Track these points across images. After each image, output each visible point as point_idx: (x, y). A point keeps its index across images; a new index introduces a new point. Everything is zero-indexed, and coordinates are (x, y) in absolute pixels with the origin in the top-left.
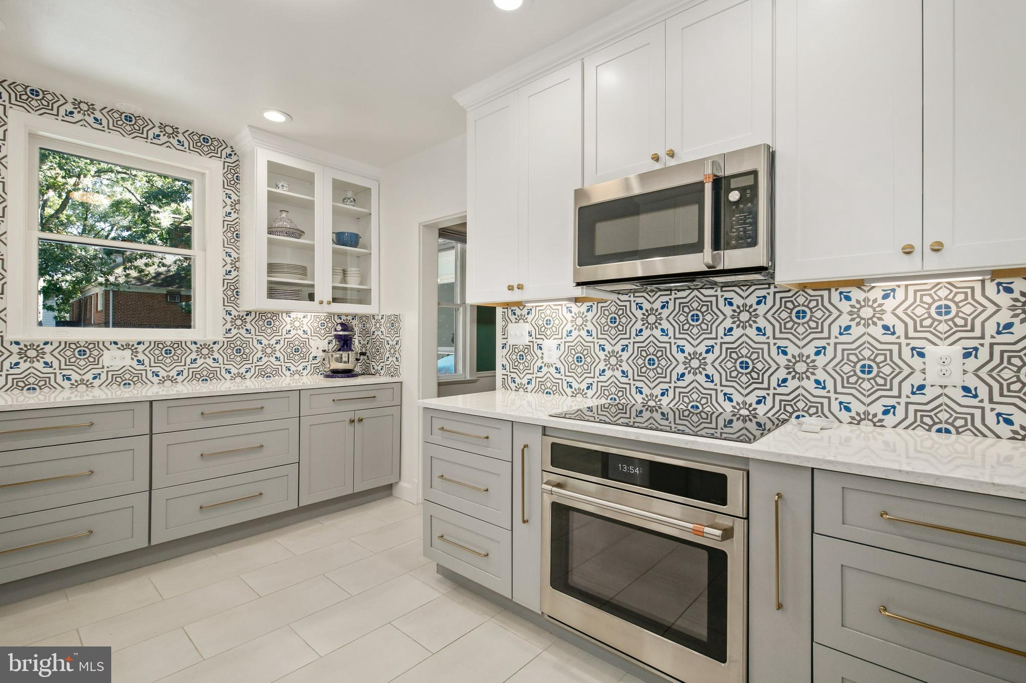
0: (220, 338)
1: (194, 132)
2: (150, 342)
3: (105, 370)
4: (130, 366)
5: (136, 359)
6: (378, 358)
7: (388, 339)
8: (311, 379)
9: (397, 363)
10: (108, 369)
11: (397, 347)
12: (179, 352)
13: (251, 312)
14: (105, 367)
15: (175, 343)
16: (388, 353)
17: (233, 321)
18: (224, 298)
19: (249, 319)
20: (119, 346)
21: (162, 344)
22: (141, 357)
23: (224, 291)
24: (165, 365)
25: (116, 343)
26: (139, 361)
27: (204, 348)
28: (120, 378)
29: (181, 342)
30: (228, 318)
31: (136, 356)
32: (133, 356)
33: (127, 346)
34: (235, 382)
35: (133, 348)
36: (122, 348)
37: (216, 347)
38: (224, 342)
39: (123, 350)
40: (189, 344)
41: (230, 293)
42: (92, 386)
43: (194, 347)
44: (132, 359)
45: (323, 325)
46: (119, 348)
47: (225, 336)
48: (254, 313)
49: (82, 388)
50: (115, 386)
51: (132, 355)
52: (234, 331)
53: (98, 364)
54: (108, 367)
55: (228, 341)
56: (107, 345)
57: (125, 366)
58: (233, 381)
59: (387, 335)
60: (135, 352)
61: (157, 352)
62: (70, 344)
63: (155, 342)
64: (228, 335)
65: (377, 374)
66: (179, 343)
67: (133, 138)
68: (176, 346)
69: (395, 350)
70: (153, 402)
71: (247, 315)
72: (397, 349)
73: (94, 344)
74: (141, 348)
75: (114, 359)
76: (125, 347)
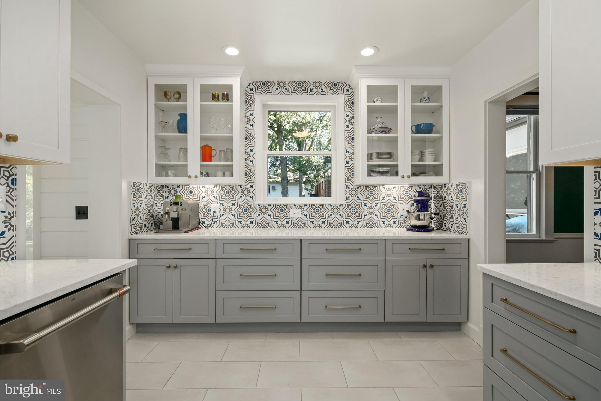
0: (343, 203)
1: (328, 82)
2: (309, 205)
3: (291, 219)
4: (301, 218)
5: (303, 214)
6: (448, 218)
7: (457, 203)
8: (398, 230)
9: (465, 223)
10: (292, 219)
11: (465, 209)
13: (360, 186)
14: (291, 218)
16: (457, 214)
17: (350, 192)
18: (345, 178)
19: (359, 190)
20: (296, 207)
21: (315, 206)
22: (306, 213)
23: (345, 174)
24: (316, 218)
25: (295, 205)
26: (305, 215)
27: (335, 208)
28: (298, 225)
29: (324, 205)
30: (348, 190)
31: (303, 212)
32: (302, 213)
33: (299, 207)
34: (351, 229)
35: (302, 208)
37: (341, 208)
38: (345, 205)
39: (298, 209)
40: (327, 206)
41: (348, 175)
42: (286, 228)
43: (330, 208)
44: (302, 214)
45: (407, 193)
46: (296, 208)
47: (346, 201)
48: (362, 186)
49: (282, 228)
50: (295, 228)
51: (302, 212)
52: (351, 198)
53: (288, 216)
54: (292, 218)
55: (347, 204)
56: (291, 206)
57: (299, 218)
58: (350, 229)
59: (456, 200)
60: (303, 210)
61: (313, 210)
62: (277, 206)
63: (312, 205)
64: (348, 201)
65: (448, 230)
67: (301, 94)
68: (321, 207)
69: (464, 211)
70: (302, 240)
71: (358, 188)
72: (465, 211)
73: (286, 206)
74: (306, 208)
75: (295, 214)
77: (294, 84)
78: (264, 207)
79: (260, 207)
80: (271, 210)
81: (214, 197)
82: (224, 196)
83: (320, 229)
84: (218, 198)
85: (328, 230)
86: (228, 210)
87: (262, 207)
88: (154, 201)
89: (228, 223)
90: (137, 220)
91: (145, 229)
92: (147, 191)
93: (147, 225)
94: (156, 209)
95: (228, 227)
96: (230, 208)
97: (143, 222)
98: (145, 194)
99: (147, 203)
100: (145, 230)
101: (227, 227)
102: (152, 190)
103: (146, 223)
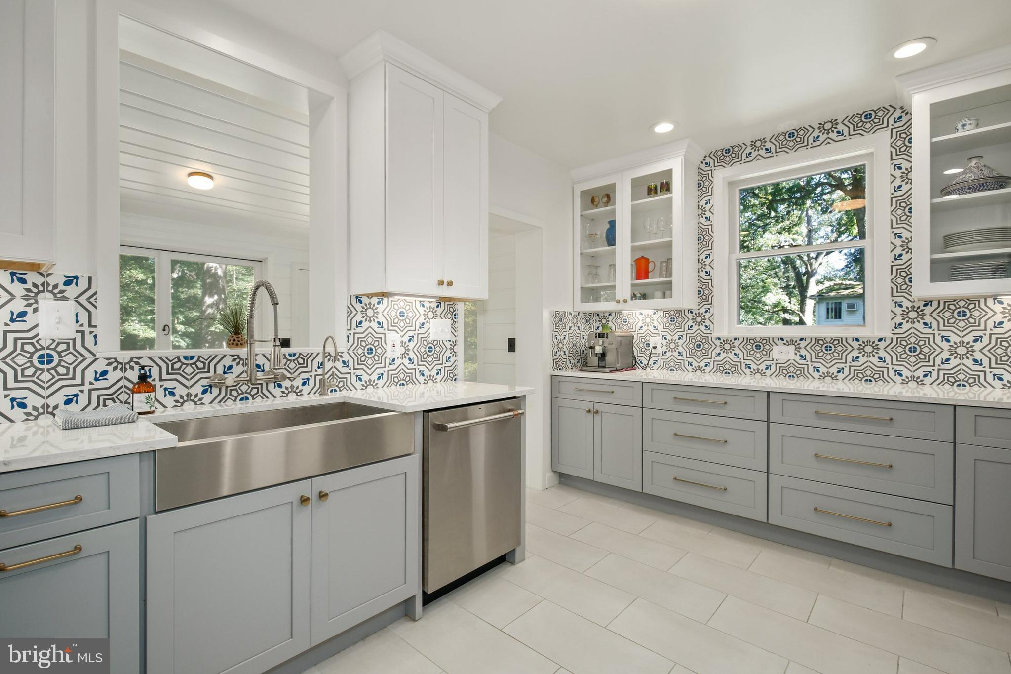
0: (887, 334)
1: (854, 115)
2: (811, 339)
3: (774, 362)
4: (794, 360)
5: (798, 354)
10: (777, 362)
12: (840, 348)
13: (931, 302)
14: (775, 360)
15: (834, 340)
17: (905, 314)
18: (892, 288)
19: (928, 310)
20: (785, 342)
21: (822, 340)
22: (803, 353)
23: (892, 280)
24: (825, 361)
25: (782, 339)
26: (801, 356)
27: (869, 346)
28: (787, 371)
29: (842, 338)
30: (899, 311)
31: (799, 351)
32: (796, 352)
33: (791, 342)
34: (908, 386)
35: (796, 344)
36: (787, 344)
37: (882, 345)
38: (892, 339)
39: (788, 345)
40: (850, 341)
41: (900, 281)
42: (765, 375)
43: (855, 344)
44: (796, 354)
46: (785, 344)
47: (893, 332)
48: (937, 302)
49: (758, 376)
50: (782, 377)
51: (795, 350)
52: (906, 326)
53: (769, 357)
54: (776, 360)
55: (897, 338)
56: (776, 340)
57: (789, 360)
58: (905, 385)
60: (797, 348)
61: (818, 348)
62: (750, 339)
63: (816, 338)
64: (897, 331)
66: (840, 340)
67: (795, 151)
68: (836, 342)
71: (925, 305)
73: (766, 340)
74: (803, 344)
75: (782, 354)
76: (790, 343)
77: (782, 138)
78: (727, 341)
79: (722, 341)
80: (740, 346)
81: (654, 327)
82: (668, 325)
83: (834, 382)
84: (659, 329)
85: (852, 384)
86: (672, 346)
87: (724, 341)
88: (581, 333)
89: (672, 364)
90: (560, 355)
91: (570, 365)
92: (572, 321)
93: (572, 362)
94: (584, 343)
95: (674, 370)
96: (676, 342)
97: (567, 357)
98: (570, 325)
99: (571, 335)
100: (570, 367)
101: (671, 370)
102: (579, 319)
103: (570, 358)
